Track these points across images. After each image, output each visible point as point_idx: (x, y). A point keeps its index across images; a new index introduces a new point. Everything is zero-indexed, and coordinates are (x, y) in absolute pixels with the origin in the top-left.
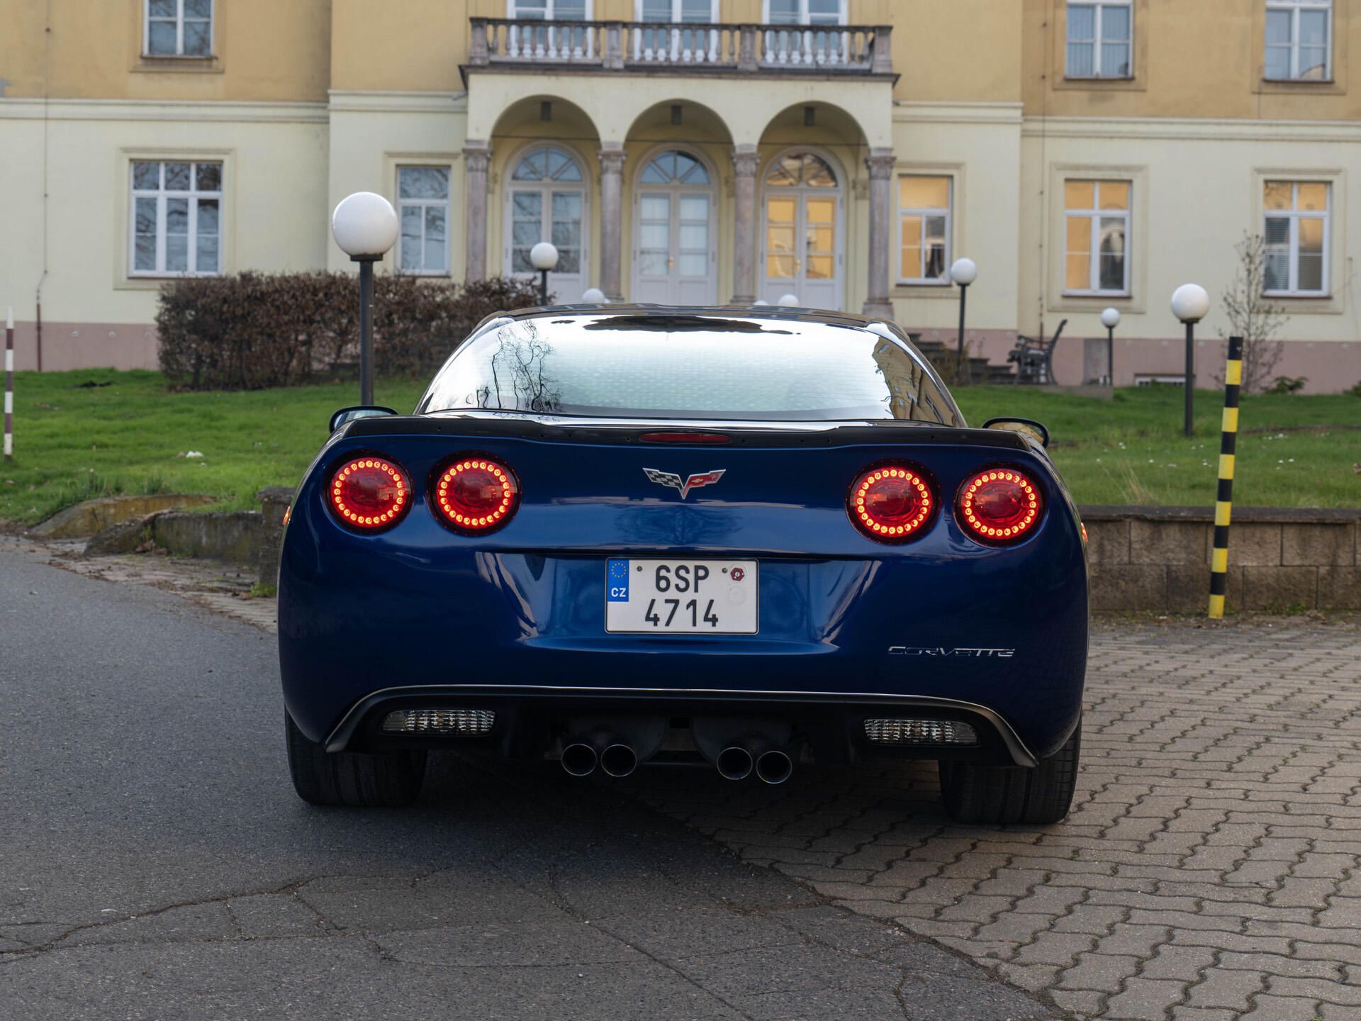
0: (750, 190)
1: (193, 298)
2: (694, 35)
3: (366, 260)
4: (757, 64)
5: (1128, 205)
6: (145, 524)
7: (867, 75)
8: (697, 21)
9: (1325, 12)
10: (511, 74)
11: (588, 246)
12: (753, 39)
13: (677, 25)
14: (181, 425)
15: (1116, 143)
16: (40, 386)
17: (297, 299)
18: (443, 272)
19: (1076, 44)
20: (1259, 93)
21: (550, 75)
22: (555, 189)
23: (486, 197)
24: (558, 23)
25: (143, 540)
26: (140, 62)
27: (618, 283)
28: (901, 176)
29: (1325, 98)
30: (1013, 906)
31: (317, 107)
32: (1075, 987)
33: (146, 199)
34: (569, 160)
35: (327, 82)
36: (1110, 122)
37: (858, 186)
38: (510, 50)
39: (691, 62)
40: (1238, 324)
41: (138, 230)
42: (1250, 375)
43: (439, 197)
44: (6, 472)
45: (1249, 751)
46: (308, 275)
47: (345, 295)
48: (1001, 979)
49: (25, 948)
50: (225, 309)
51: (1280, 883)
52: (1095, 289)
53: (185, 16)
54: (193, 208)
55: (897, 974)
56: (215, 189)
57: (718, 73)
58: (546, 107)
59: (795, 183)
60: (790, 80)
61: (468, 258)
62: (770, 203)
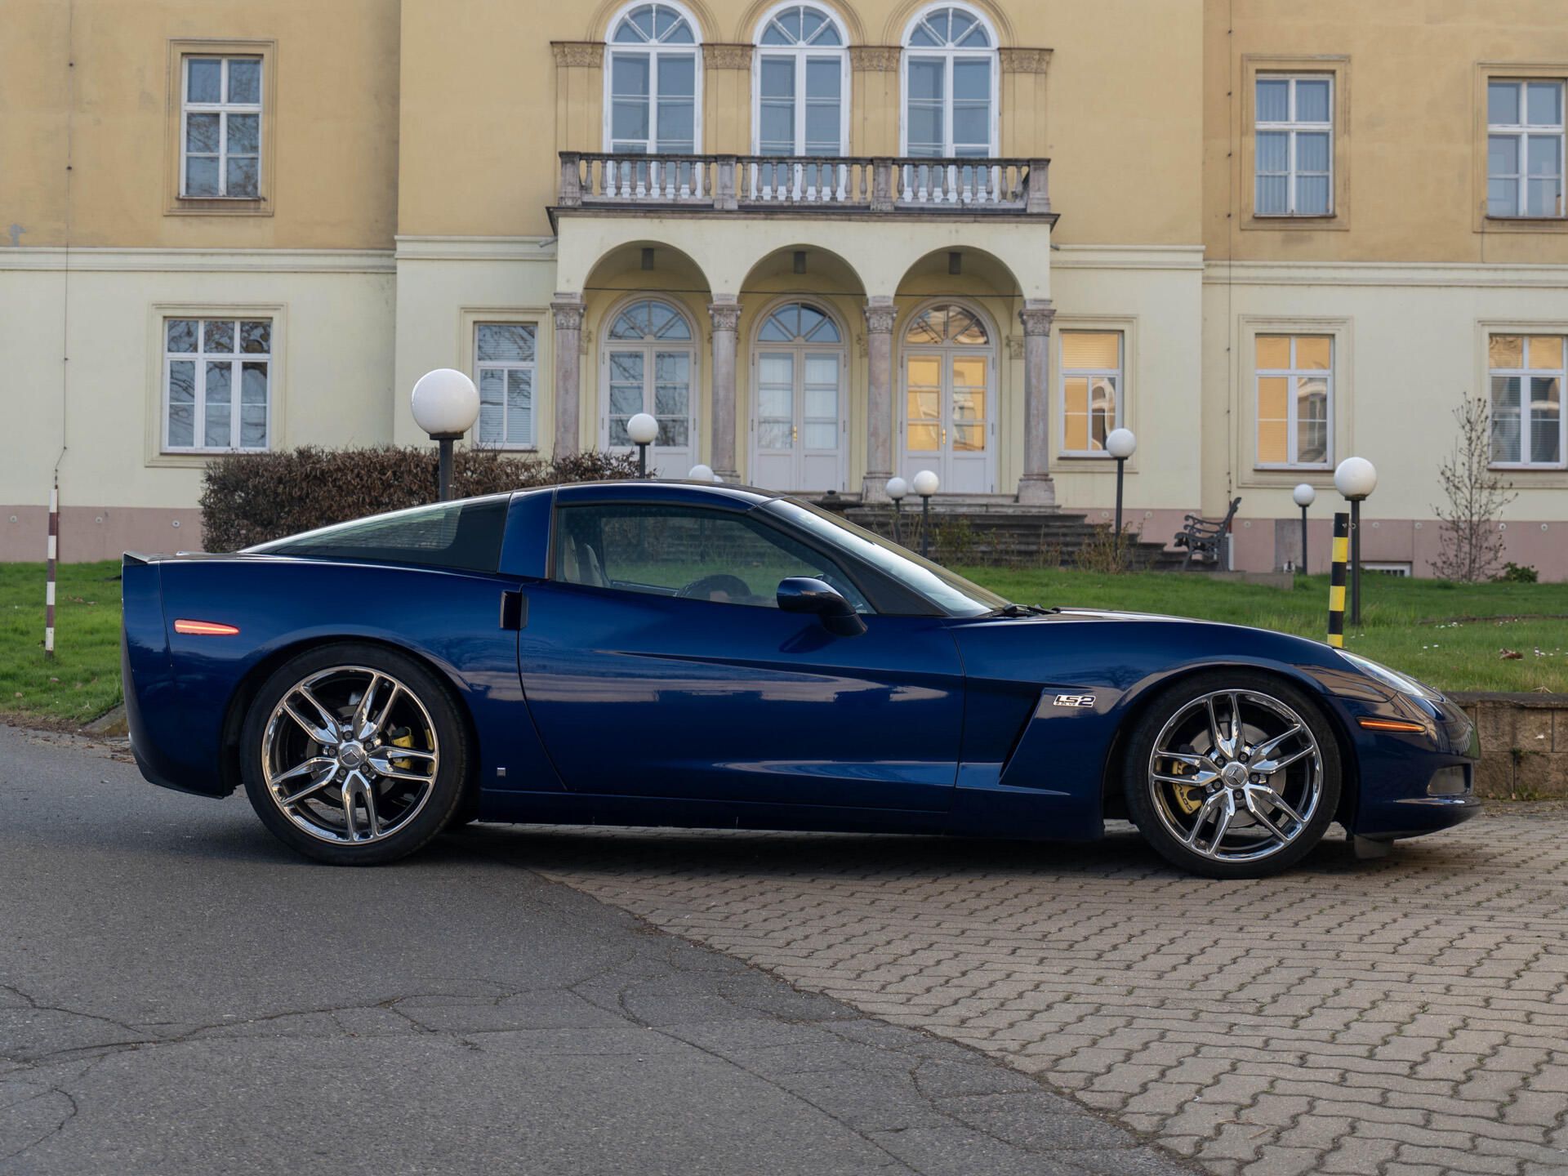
0: (886, 348)
1: (243, 477)
2: (820, 171)
3: (446, 438)
4: (892, 203)
5: (1331, 364)
7: (1021, 215)
8: (824, 155)
9: (1557, 138)
10: (607, 216)
11: (697, 413)
12: (888, 175)
13: (800, 159)
15: (1318, 291)
16: (68, 579)
17: (362, 480)
18: (528, 447)
19: (1267, 176)
20: (1483, 233)
21: (652, 218)
22: (662, 349)
23: (578, 358)
24: (661, 158)
26: (176, 204)
27: (733, 457)
28: (1061, 330)
29: (1558, 238)
30: (1031, 1017)
31: (381, 256)
32: (1069, 1070)
33: (182, 362)
34: (676, 315)
35: (394, 227)
36: (1308, 267)
37: (1012, 344)
38: (606, 188)
39: (816, 201)
40: (1458, 502)
41: (172, 399)
42: (1473, 561)
43: (524, 359)
44: (49, 669)
45: (1291, 905)
46: (375, 451)
47: (417, 473)
48: (1006, 1066)
49: (162, 1039)
50: (280, 490)
51: (1275, 999)
52: (1292, 461)
53: (228, 150)
54: (237, 372)
55: (915, 1062)
56: (262, 351)
57: (846, 214)
58: (648, 255)
59: (938, 339)
60: (931, 221)
61: (557, 429)
62: (910, 364)
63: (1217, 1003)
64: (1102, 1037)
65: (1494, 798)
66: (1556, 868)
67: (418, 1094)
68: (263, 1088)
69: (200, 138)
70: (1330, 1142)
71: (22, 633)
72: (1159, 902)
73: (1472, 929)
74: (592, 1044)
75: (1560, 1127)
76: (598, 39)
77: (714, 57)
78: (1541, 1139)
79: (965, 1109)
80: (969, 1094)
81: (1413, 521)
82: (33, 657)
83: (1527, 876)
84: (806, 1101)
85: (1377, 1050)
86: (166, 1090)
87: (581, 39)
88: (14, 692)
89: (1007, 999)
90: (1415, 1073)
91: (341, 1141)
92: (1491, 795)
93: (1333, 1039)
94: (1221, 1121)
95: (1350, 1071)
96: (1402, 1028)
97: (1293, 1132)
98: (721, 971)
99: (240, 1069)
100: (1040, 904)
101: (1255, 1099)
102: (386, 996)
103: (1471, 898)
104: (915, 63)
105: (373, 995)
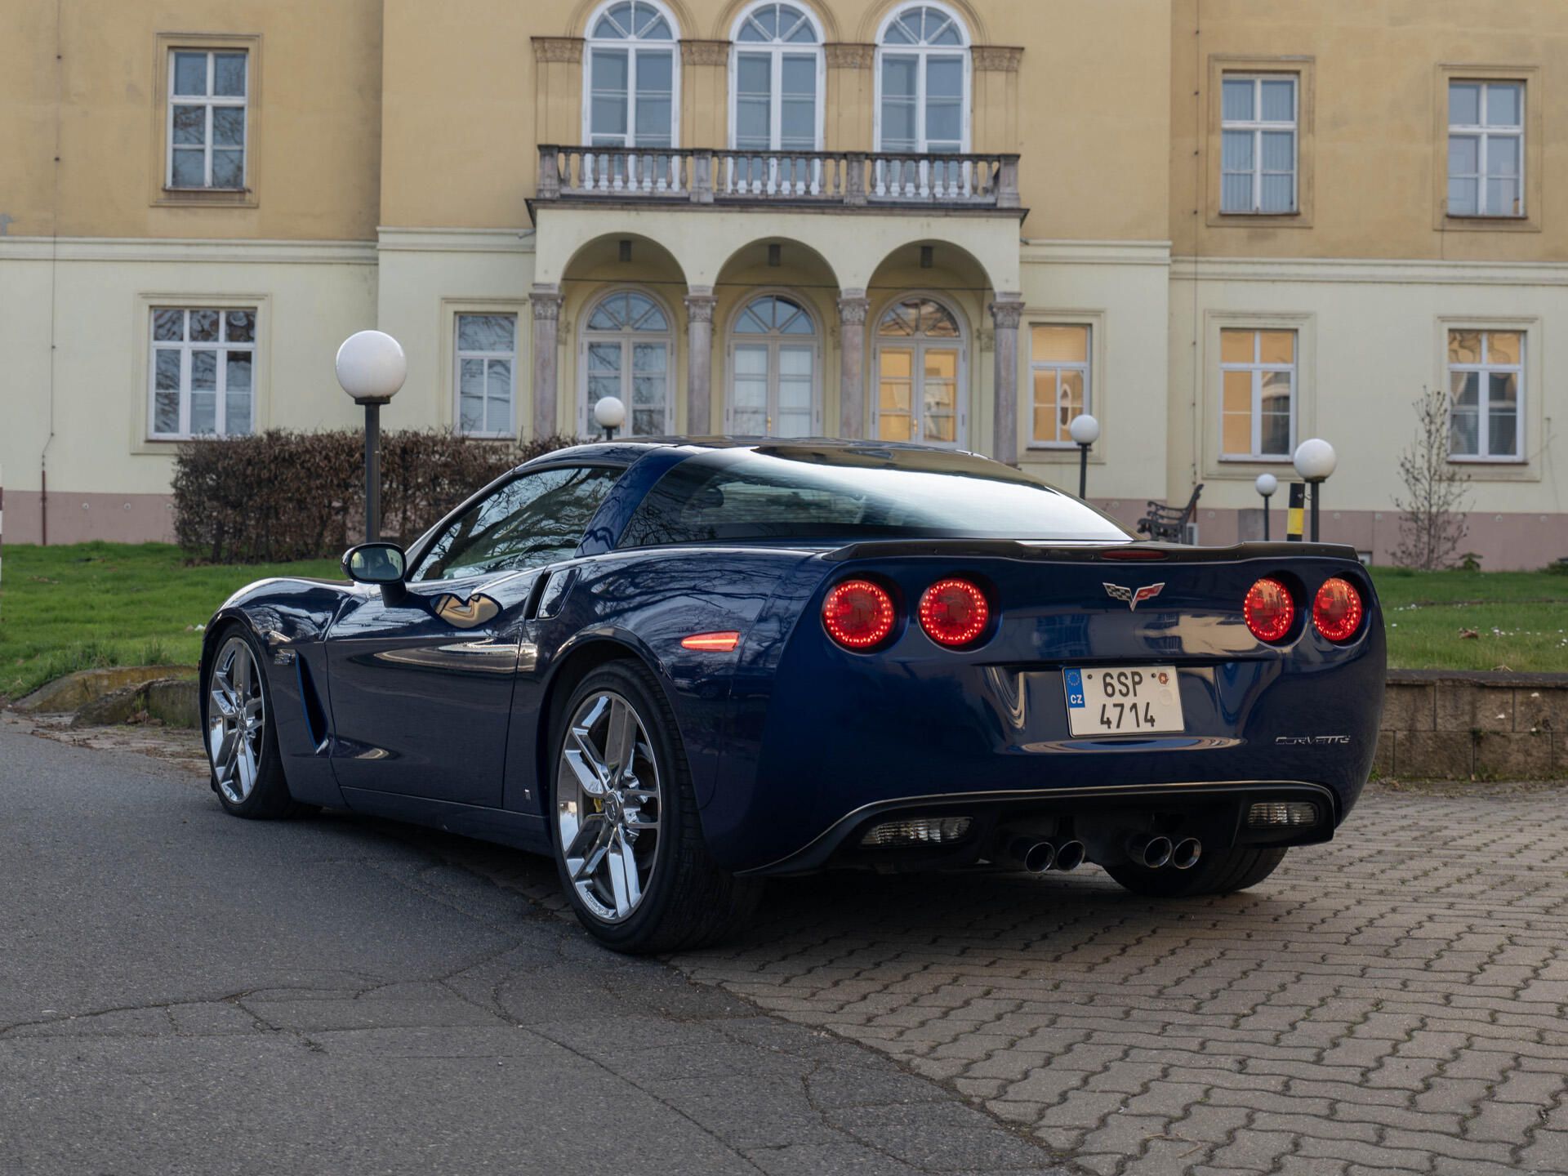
0: (858, 340)
1: (214, 459)
2: (794, 165)
3: (372, 404)
4: (866, 197)
5: (1292, 356)
6: (138, 693)
7: (991, 209)
8: (797, 149)
9: (1516, 138)
10: (584, 209)
11: (674, 405)
12: (861, 169)
13: (775, 154)
14: (193, 598)
15: (1282, 287)
16: (41, 560)
17: (330, 461)
18: (507, 435)
19: (1233, 175)
20: (1443, 231)
21: (629, 210)
22: (637, 340)
23: (556, 348)
24: (639, 151)
25: (135, 711)
26: (162, 195)
28: (1033, 324)
29: (1517, 236)
30: (945, 1014)
31: (365, 247)
32: (980, 1076)
33: (168, 351)
34: (653, 306)
35: (376, 219)
36: (1272, 263)
37: (983, 336)
38: (584, 182)
39: (790, 195)
40: (1417, 493)
41: (158, 386)
42: (1432, 551)
43: (504, 349)
48: (911, 1071)
50: (249, 472)
51: (1214, 995)
52: (1256, 453)
53: (214, 143)
54: (221, 362)
55: (809, 1066)
56: (247, 340)
57: (820, 207)
58: (626, 247)
59: (910, 333)
60: (903, 215)
61: (535, 417)
62: (883, 356)
63: (1151, 999)
64: (1021, 1038)
65: (1453, 780)
66: (1519, 851)
67: (239, 1104)
68: (61, 1096)
69: (185, 130)
70: (1270, 1161)
73: (1431, 918)
74: (451, 1045)
75: (1530, 1144)
76: (578, 35)
77: (692, 53)
78: (1508, 1159)
79: (859, 1122)
80: (866, 1104)
81: (1374, 513)
83: (1488, 860)
84: (680, 1112)
85: (1325, 1054)
87: (560, 34)
89: (921, 994)
90: (1367, 1081)
91: (134, 1160)
92: (1450, 776)
93: (1276, 1041)
94: (1148, 1136)
95: (1295, 1078)
96: (1354, 1028)
97: (1228, 1149)
98: (613, 961)
99: (41, 1074)
101: (1187, 1110)
102: (234, 989)
103: (1430, 884)
104: (889, 61)
105: (220, 988)
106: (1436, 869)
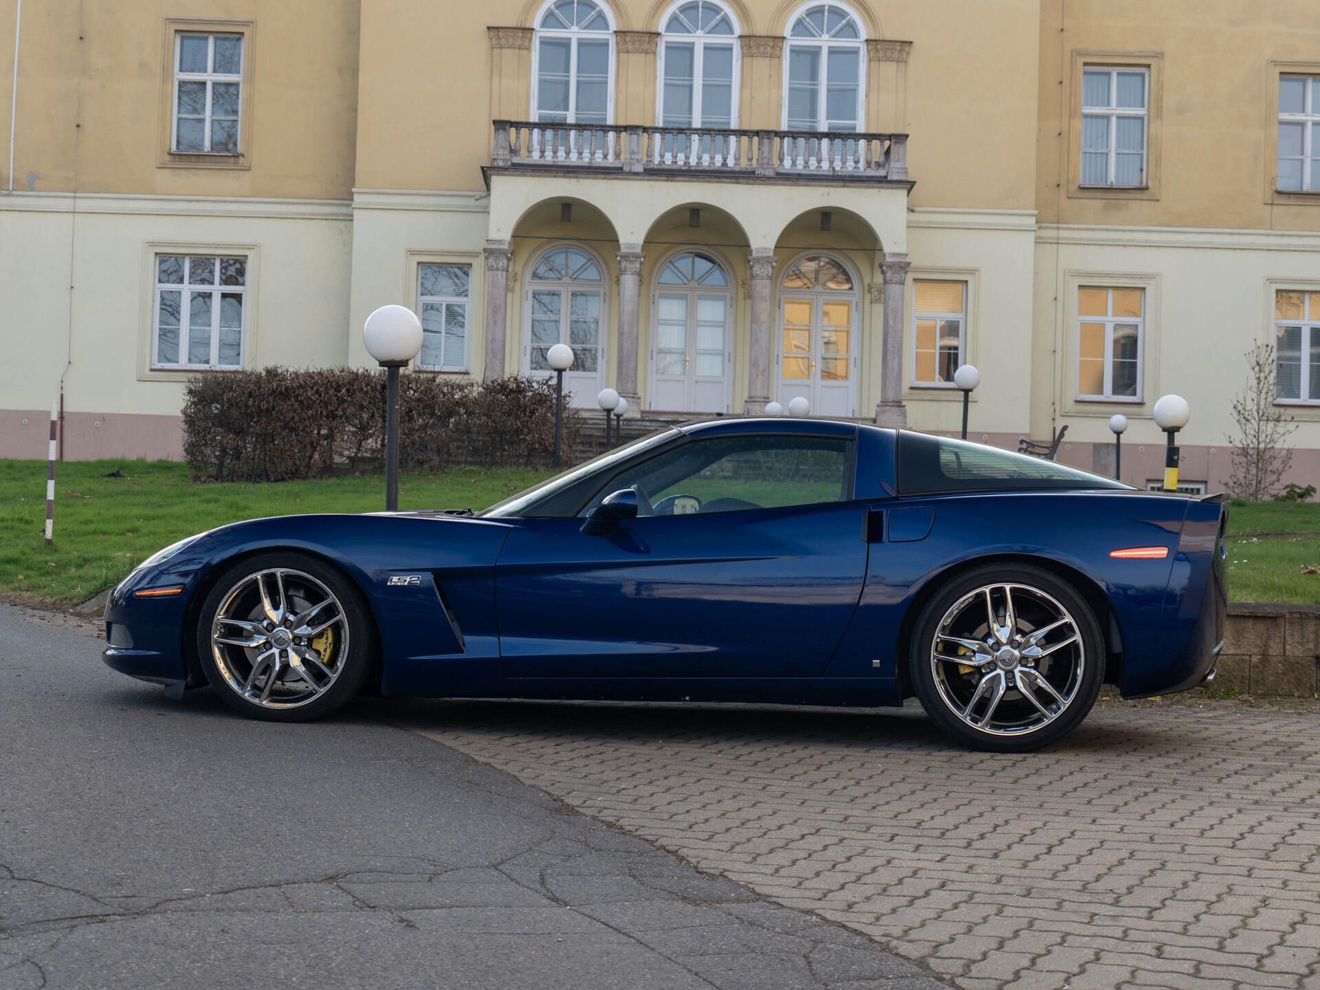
0: (766, 292)
1: (220, 391)
2: (713, 141)
3: (393, 366)
4: (774, 169)
5: (1141, 312)
7: (883, 181)
8: (717, 127)
10: (532, 176)
11: (605, 345)
12: (771, 146)
13: (696, 130)
15: (1130, 251)
16: (68, 475)
17: (320, 396)
18: (462, 369)
19: (1091, 153)
20: (1272, 204)
21: (570, 178)
22: (576, 289)
23: (506, 295)
24: (580, 127)
26: (168, 158)
27: (636, 383)
28: (915, 280)
30: (911, 903)
31: (341, 205)
32: (948, 956)
33: (171, 292)
34: (589, 260)
35: (351, 181)
36: (1124, 231)
37: (873, 290)
38: (532, 152)
39: (709, 166)
40: (1247, 432)
41: (162, 322)
42: (1259, 482)
43: (459, 295)
44: (47, 555)
45: (1136, 798)
46: (332, 371)
47: (367, 392)
48: (891, 951)
49: (126, 912)
50: (250, 403)
51: (1130, 890)
52: (1107, 394)
53: (213, 113)
54: (216, 301)
55: (809, 945)
56: (237, 283)
57: (736, 178)
58: (566, 209)
59: (809, 285)
60: (806, 185)
61: (487, 356)
62: (787, 306)
63: (1078, 893)
64: (976, 924)
65: (1299, 697)
67: (358, 971)
68: (216, 963)
69: (190, 103)
71: (27, 522)
72: (1018, 793)
73: (1301, 826)
74: (516, 923)
76: (527, 26)
77: (626, 42)
80: (859, 979)
81: (1209, 448)
82: (35, 544)
84: (711, 983)
85: (1226, 943)
86: (128, 963)
87: (514, 25)
88: (17, 575)
89: (889, 885)
90: (1262, 966)
92: (1296, 694)
93: (1185, 932)
95: (1203, 962)
96: (1247, 921)
98: (631, 852)
99: (196, 944)
100: (913, 793)
101: (1118, 988)
102: (330, 872)
103: (1295, 795)
104: (796, 51)
105: (319, 871)
106: (1299, 782)
